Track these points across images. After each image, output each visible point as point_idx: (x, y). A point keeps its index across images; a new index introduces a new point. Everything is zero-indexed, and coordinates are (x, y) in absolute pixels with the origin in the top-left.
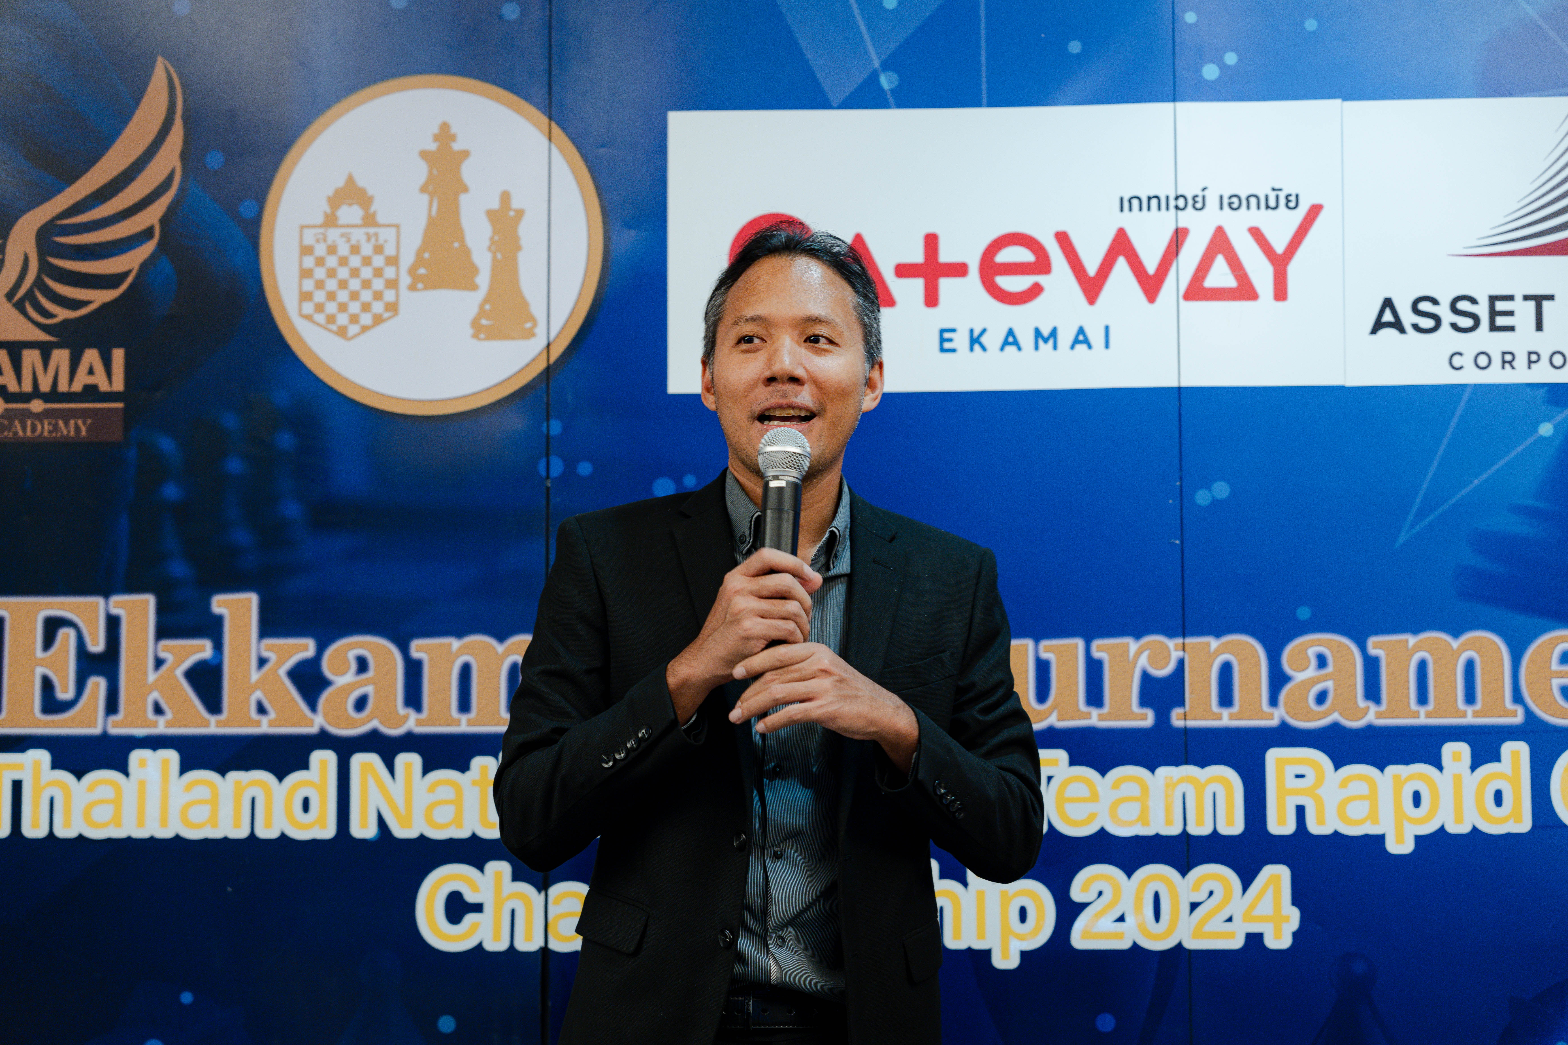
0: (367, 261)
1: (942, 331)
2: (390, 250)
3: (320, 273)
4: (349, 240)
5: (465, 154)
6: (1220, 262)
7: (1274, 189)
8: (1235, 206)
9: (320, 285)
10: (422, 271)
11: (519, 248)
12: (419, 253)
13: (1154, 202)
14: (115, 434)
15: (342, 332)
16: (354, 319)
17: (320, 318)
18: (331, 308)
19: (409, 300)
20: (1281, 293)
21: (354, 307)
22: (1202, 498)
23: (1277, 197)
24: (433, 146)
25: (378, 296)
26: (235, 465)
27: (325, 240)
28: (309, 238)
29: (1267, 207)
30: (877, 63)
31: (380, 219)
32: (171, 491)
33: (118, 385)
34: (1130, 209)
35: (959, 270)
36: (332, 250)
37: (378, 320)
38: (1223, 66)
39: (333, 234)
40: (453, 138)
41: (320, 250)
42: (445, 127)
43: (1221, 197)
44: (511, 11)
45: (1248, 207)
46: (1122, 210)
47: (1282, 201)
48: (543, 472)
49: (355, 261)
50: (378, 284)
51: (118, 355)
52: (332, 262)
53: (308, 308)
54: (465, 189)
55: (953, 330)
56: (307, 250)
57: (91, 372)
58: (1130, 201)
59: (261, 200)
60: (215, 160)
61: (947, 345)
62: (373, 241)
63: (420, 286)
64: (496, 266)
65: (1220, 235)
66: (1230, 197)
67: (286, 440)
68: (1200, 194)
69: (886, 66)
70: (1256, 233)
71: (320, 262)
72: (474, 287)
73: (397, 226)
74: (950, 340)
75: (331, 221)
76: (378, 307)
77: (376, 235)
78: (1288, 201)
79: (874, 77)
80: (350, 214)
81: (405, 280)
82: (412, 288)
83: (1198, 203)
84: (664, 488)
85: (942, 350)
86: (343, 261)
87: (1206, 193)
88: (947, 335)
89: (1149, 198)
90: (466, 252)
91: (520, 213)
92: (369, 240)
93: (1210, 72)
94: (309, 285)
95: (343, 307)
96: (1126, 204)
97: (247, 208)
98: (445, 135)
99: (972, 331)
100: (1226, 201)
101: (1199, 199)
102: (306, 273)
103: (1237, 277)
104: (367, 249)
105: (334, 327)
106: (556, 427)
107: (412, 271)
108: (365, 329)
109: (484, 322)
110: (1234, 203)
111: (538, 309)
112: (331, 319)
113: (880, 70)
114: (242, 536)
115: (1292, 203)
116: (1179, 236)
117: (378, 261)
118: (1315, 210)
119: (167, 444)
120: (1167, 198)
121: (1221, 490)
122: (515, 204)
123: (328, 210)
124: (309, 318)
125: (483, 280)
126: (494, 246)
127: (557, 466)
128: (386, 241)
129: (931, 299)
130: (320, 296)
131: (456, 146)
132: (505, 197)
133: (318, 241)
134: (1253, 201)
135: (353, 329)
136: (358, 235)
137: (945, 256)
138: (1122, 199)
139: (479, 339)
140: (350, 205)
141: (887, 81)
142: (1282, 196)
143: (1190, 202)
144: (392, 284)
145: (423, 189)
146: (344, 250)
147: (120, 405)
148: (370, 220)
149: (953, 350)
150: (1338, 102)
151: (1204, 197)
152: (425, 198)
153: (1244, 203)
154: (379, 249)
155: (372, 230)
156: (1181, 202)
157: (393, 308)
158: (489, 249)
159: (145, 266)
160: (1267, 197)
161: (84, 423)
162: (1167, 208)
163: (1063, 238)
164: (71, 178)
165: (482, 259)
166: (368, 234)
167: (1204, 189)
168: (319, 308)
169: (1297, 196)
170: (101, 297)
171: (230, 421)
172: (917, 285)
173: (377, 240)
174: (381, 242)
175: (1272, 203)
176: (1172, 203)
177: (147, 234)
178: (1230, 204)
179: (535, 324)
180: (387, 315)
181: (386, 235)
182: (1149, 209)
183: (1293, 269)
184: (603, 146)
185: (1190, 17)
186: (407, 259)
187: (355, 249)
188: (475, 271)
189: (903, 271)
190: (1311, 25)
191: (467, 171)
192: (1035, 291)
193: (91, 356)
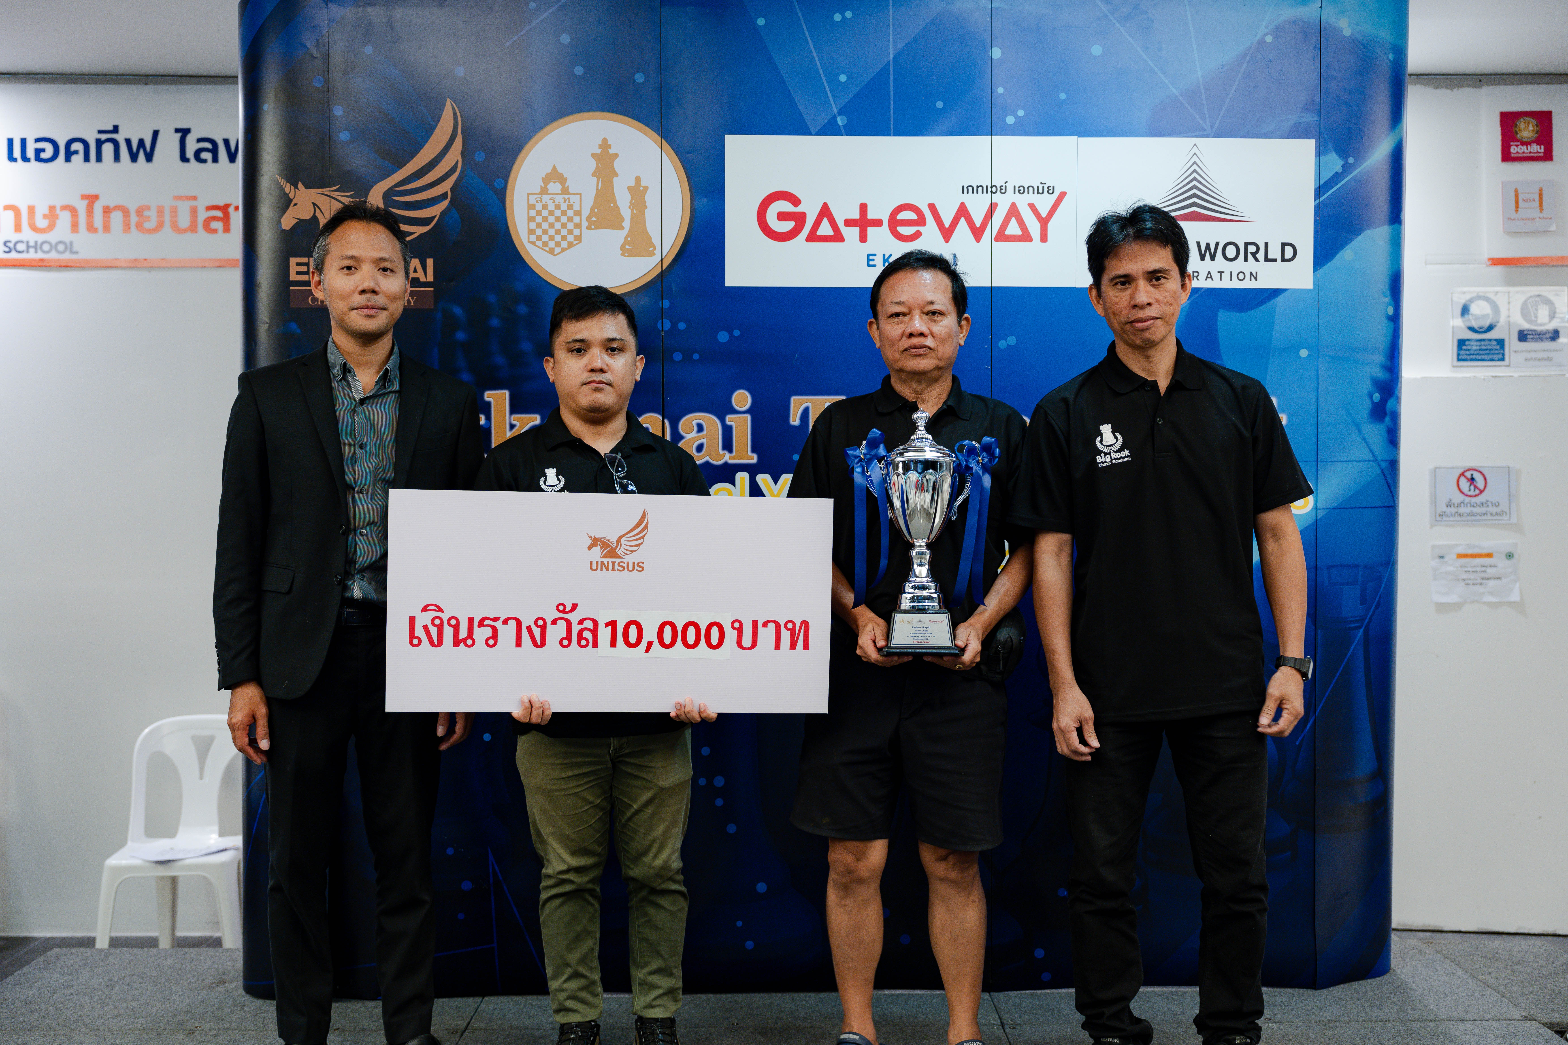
0: (564, 213)
1: (869, 255)
2: (576, 207)
3: (539, 219)
4: (554, 202)
5: (616, 156)
6: (1013, 221)
7: (1041, 183)
8: (1022, 192)
9: (539, 225)
10: (594, 219)
11: (646, 207)
12: (592, 209)
13: (980, 189)
14: (429, 304)
15: (551, 251)
16: (558, 244)
17: (540, 243)
18: (545, 238)
19: (586, 234)
20: (1044, 238)
21: (558, 238)
22: (1002, 345)
23: (1043, 187)
24: (599, 151)
25: (570, 232)
26: (495, 322)
27: (541, 202)
28: (533, 200)
29: (1038, 193)
30: (836, 111)
31: (571, 191)
32: (461, 336)
33: (430, 278)
34: (968, 193)
35: (878, 223)
36: (545, 207)
37: (571, 245)
38: (1016, 117)
39: (546, 198)
40: (610, 147)
41: (539, 207)
42: (605, 141)
43: (1015, 187)
44: (640, 78)
45: (1028, 193)
46: (963, 193)
47: (1046, 190)
48: (660, 328)
49: (558, 213)
50: (570, 226)
51: (430, 262)
52: (545, 213)
53: (533, 238)
54: (617, 175)
55: (875, 255)
56: (531, 207)
57: (415, 271)
58: (967, 188)
59: (506, 180)
60: (480, 156)
61: (871, 263)
62: (567, 201)
63: (593, 227)
64: (633, 217)
65: (1013, 206)
66: (1019, 187)
67: (522, 309)
68: (1004, 185)
69: (840, 113)
70: (1032, 206)
71: (539, 213)
72: (622, 228)
73: (580, 194)
74: (873, 260)
75: (544, 191)
76: (570, 238)
77: (569, 198)
78: (1049, 190)
79: (834, 118)
80: (554, 187)
81: (585, 224)
82: (589, 228)
83: (1003, 190)
84: (723, 337)
85: (869, 265)
86: (551, 213)
87: (1007, 184)
88: (871, 257)
89: (978, 187)
90: (617, 209)
91: (646, 188)
92: (565, 202)
93: (1010, 120)
94: (533, 226)
95: (551, 238)
96: (965, 189)
97: (499, 183)
98: (605, 145)
99: (884, 255)
100: (1017, 189)
101: (1003, 188)
102: (531, 219)
103: (1022, 229)
104: (564, 207)
105: (547, 249)
106: (666, 304)
107: (588, 219)
108: (564, 250)
109: (627, 247)
110: (1021, 190)
111: (657, 241)
112: (545, 244)
113: (837, 115)
114: (500, 360)
115: (1051, 190)
116: (993, 207)
117: (570, 213)
118: (1063, 195)
119: (458, 311)
120: (987, 186)
121: (1012, 340)
122: (643, 184)
123: (543, 186)
124: (533, 243)
125: (627, 224)
126: (632, 206)
127: (667, 325)
128: (574, 202)
129: (863, 238)
130: (539, 232)
131: (611, 151)
132: (638, 179)
133: (537, 202)
134: (1031, 189)
135: (558, 250)
136: (559, 199)
137: (871, 216)
138: (963, 187)
139: (625, 256)
140: (554, 182)
141: (841, 121)
142: (1046, 187)
143: (999, 189)
144: (578, 226)
145: (594, 175)
146: (551, 207)
147: (432, 289)
148: (565, 191)
149: (875, 266)
150: (1074, 138)
151: (1006, 186)
152: (595, 179)
153: (1026, 190)
154: (570, 207)
155: (567, 196)
156: (994, 189)
157: (579, 239)
158: (630, 207)
159: (443, 214)
160: (1038, 187)
161: (412, 299)
162: (987, 193)
163: (932, 207)
164: (401, 165)
165: (626, 213)
166: (564, 198)
167: (1005, 183)
168: (539, 238)
169: (1053, 187)
170: (419, 230)
171: (492, 298)
172: (856, 230)
173: (569, 202)
174: (571, 203)
175: (1041, 191)
176: (989, 189)
177: (444, 196)
178: (1019, 191)
179: (655, 249)
180: (575, 242)
181: (574, 199)
182: (977, 193)
183: (1051, 226)
184: (690, 153)
185: (1000, 90)
186: (586, 212)
187: (558, 207)
188: (623, 219)
189: (849, 223)
190: (1063, 96)
191: (617, 165)
192: (918, 235)
193: (415, 263)
